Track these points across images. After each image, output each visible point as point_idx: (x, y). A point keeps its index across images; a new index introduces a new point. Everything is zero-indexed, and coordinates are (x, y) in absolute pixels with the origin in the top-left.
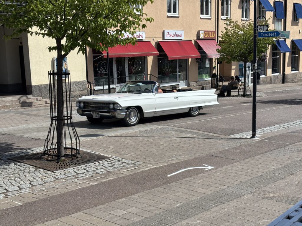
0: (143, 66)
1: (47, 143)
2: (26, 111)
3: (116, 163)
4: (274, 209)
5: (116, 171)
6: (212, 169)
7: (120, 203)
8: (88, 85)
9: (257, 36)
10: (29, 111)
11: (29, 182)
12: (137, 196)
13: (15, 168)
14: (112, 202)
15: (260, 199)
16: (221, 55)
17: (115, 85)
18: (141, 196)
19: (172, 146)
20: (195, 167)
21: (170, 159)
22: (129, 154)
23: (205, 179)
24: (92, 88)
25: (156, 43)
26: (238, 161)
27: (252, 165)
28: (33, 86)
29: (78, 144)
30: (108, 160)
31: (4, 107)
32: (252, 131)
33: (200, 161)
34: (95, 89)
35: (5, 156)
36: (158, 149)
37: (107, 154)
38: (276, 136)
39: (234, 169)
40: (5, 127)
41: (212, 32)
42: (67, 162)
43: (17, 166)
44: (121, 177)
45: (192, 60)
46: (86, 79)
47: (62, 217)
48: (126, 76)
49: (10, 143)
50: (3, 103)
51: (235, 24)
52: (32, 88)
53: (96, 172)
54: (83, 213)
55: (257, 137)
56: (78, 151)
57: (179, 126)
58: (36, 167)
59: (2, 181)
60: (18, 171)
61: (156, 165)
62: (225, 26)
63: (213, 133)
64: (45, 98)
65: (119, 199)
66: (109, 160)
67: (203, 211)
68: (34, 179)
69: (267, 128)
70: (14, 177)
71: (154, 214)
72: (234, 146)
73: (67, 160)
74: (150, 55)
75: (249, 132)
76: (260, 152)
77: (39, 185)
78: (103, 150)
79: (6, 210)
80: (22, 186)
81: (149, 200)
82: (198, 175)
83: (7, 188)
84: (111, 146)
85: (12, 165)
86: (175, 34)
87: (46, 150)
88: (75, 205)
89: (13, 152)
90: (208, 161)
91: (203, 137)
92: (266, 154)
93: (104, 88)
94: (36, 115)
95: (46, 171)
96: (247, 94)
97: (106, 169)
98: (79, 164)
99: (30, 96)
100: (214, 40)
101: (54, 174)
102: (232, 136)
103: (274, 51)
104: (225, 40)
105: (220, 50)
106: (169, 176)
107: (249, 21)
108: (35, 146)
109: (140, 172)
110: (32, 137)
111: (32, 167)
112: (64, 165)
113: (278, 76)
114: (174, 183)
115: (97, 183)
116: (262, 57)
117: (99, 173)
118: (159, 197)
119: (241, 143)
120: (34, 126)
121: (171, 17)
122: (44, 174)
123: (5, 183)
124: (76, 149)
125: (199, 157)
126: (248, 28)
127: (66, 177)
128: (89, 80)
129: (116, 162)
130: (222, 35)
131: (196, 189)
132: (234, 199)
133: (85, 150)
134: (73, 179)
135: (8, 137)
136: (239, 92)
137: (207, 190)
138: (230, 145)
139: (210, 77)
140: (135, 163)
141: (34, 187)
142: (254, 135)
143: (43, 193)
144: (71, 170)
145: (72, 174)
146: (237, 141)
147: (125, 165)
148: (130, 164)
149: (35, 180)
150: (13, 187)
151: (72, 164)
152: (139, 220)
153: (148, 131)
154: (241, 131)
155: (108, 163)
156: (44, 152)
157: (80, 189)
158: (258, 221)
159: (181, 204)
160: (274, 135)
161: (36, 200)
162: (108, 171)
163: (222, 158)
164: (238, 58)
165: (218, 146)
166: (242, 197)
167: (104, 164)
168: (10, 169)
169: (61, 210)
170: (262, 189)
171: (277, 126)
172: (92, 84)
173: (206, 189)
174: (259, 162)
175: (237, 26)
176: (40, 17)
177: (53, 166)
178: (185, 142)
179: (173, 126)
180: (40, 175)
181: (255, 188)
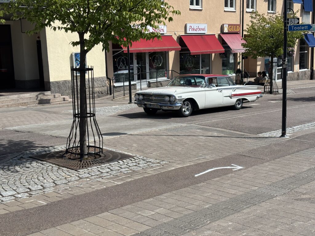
0: (164, 61)
1: (70, 141)
2: (45, 108)
3: (141, 163)
4: (309, 211)
5: (141, 170)
6: (241, 169)
7: (147, 203)
8: (107, 81)
9: (288, 29)
10: (47, 108)
11: (53, 181)
12: (164, 196)
13: (38, 167)
14: (139, 203)
15: (293, 200)
16: (246, 50)
17: (136, 81)
18: (168, 196)
19: (198, 145)
20: (224, 167)
21: (197, 159)
22: (154, 153)
23: (234, 179)
24: (112, 84)
25: (178, 37)
26: (268, 161)
27: (283, 166)
28: (52, 82)
29: (101, 143)
30: (132, 159)
31: (22, 104)
32: (281, 130)
33: (228, 161)
34: (114, 86)
35: (27, 154)
36: (183, 147)
37: (131, 153)
38: (307, 135)
39: (265, 169)
40: (24, 125)
41: (236, 25)
42: (90, 161)
43: (40, 164)
44: (146, 176)
45: (215, 55)
46: (105, 75)
47: (89, 217)
48: (147, 72)
49: (31, 141)
50: (21, 100)
51: (262, 17)
52: (51, 85)
53: (121, 171)
54: (109, 213)
55: (287, 136)
56: (101, 149)
57: (204, 124)
58: (58, 165)
59: (25, 180)
60: (41, 170)
61: (182, 164)
62: (250, 19)
63: (240, 132)
64: (63, 95)
65: (146, 199)
66: (134, 159)
67: (234, 212)
68: (57, 177)
69: (296, 127)
70: (37, 176)
71: (183, 215)
72: (263, 146)
73: (90, 159)
74: (172, 50)
75: (278, 130)
76: (291, 152)
77: (63, 184)
78: (127, 149)
79: (31, 209)
80: (46, 185)
81: (177, 201)
82: (227, 175)
83: (30, 187)
84: (134, 145)
85: (34, 164)
86: (197, 27)
87: (68, 149)
88: (101, 205)
89: (34, 151)
90: (237, 161)
91: (229, 136)
92: (297, 153)
93: (125, 85)
94: (55, 113)
95: (70, 170)
96: (274, 91)
97: (130, 168)
98: (102, 163)
99: (48, 93)
100: (239, 34)
101: (77, 173)
102: (260, 134)
103: (301, 45)
104: (251, 33)
105: (246, 44)
106: (196, 176)
107: (276, 13)
108: (56, 144)
109: (166, 171)
110: (53, 135)
111: (55, 165)
112: (88, 164)
113: (306, 72)
114: (202, 184)
115: (122, 182)
116: (289, 52)
117: (124, 172)
118: (187, 198)
119: (271, 142)
120: (53, 123)
121: (194, 9)
122: (68, 173)
123: (28, 182)
124: (99, 148)
125: (227, 157)
126: (275, 21)
127: (90, 176)
128: (108, 77)
129: (140, 161)
130: (247, 28)
131: (226, 189)
132: (266, 200)
133: (108, 149)
134: (97, 178)
135: (29, 135)
136: (265, 89)
137: (237, 191)
138: (258, 145)
139: (234, 73)
140: (160, 162)
141: (58, 186)
142: (283, 134)
143: (67, 192)
144: (95, 169)
145: (96, 173)
146: (266, 140)
147: (150, 164)
148: (154, 163)
149: (58, 179)
150: (36, 186)
151: (96, 162)
152: (168, 221)
153: (171, 129)
154: (270, 130)
155: (133, 162)
156: (67, 150)
157: (105, 189)
158: (293, 223)
159: (211, 205)
160: (304, 134)
161: (61, 199)
162: (133, 171)
163: (251, 158)
164: (265, 53)
165: (246, 145)
166: (274, 198)
167: (128, 163)
168: (32, 168)
169: (87, 210)
170: (295, 190)
171: (308, 124)
172: (112, 81)
173: (235, 190)
174: (291, 162)
175: (264, 20)
176: (62, 10)
177: (76, 165)
178: (211, 141)
179: (198, 124)
180: (64, 174)
181: (288, 189)
